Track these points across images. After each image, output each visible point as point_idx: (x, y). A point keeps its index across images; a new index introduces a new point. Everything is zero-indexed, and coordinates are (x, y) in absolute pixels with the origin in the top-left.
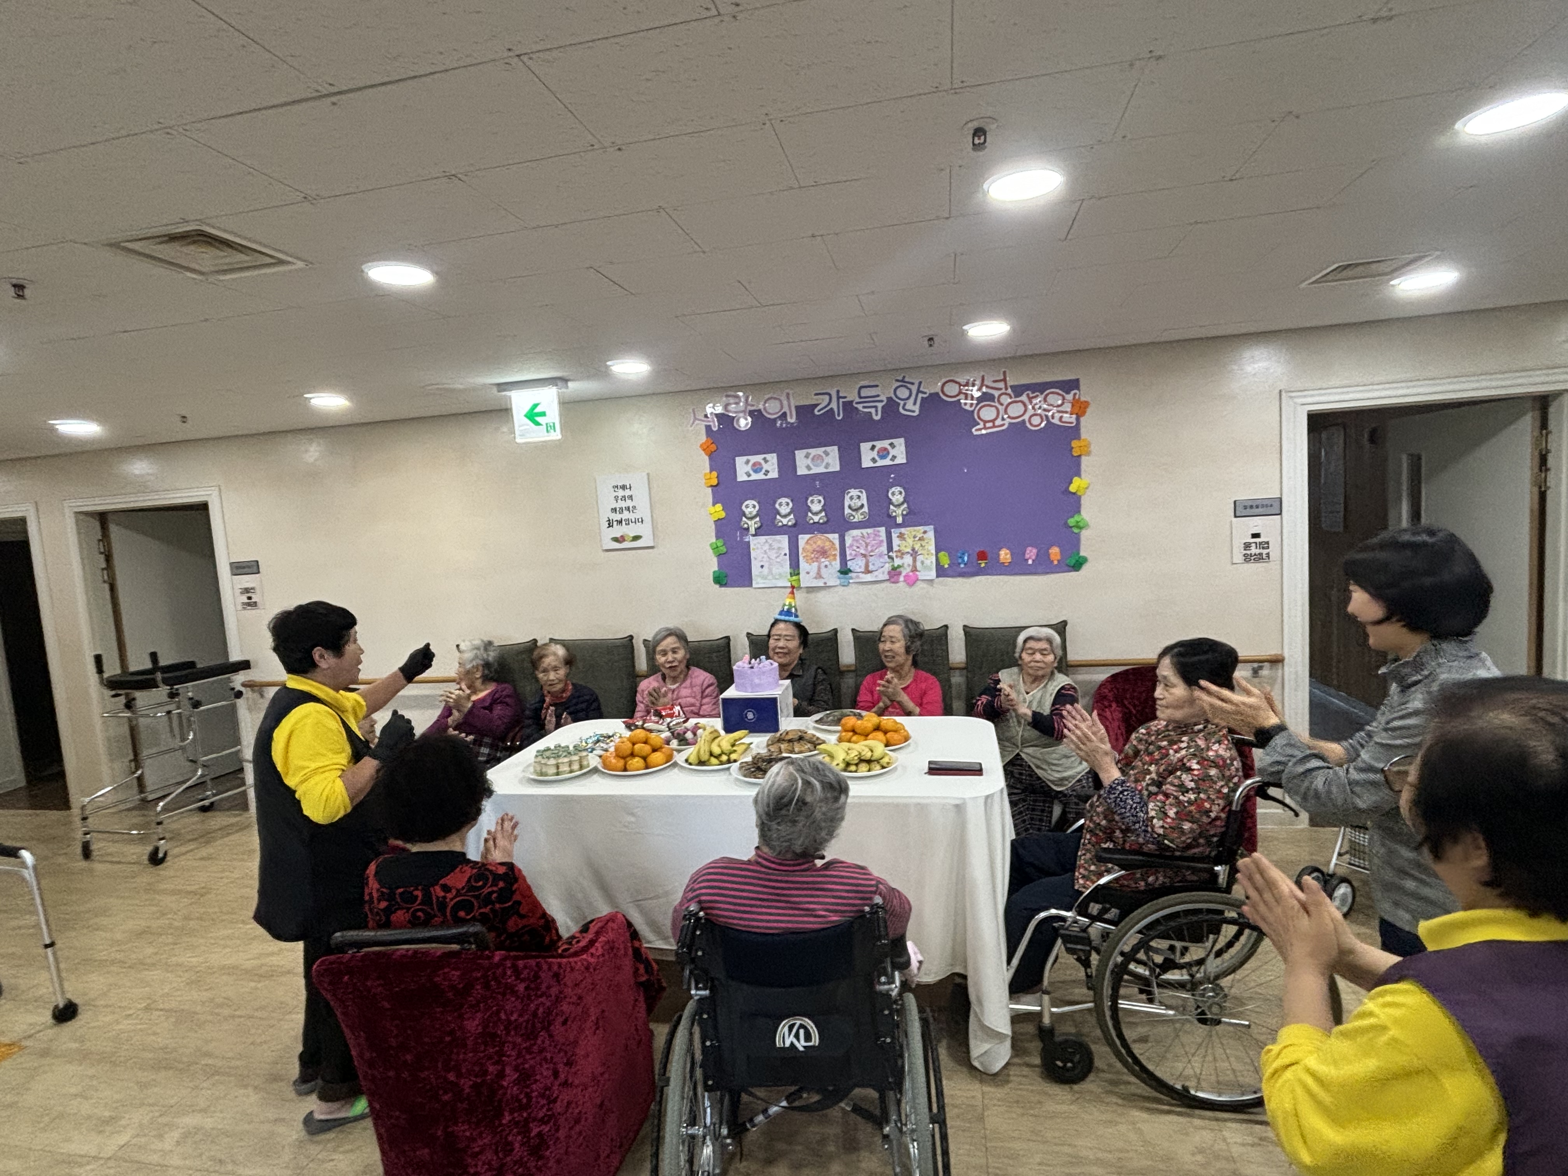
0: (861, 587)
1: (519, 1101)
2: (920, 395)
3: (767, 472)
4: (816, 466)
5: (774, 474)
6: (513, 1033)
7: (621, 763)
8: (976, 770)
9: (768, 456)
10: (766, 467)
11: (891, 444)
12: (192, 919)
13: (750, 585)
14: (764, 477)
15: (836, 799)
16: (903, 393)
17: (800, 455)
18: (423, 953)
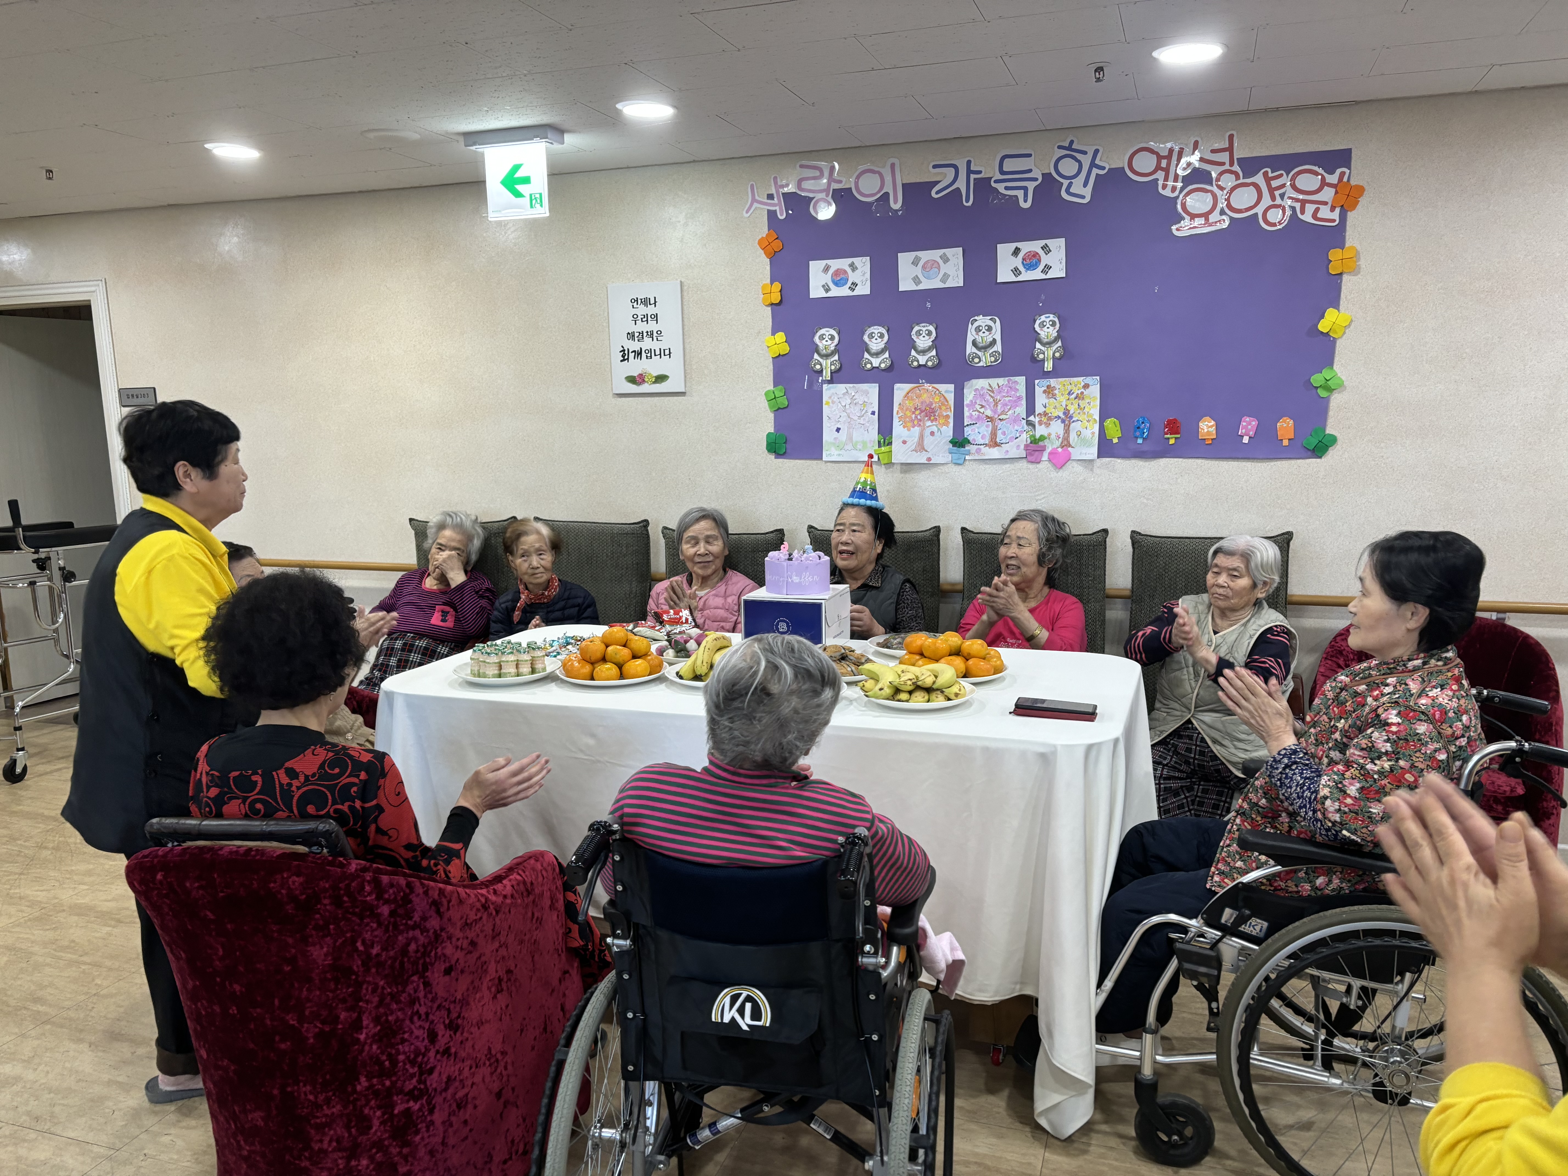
0: (983, 467)
1: (380, 1063)
2: (1095, 171)
3: (855, 284)
4: (928, 278)
5: (864, 289)
6: (373, 970)
7: (587, 668)
8: (1088, 714)
9: (857, 261)
10: (853, 277)
11: (1045, 248)
12: (46, 848)
13: (819, 457)
14: (850, 293)
15: (817, 693)
16: (1068, 167)
17: (905, 259)
18: (257, 850)
